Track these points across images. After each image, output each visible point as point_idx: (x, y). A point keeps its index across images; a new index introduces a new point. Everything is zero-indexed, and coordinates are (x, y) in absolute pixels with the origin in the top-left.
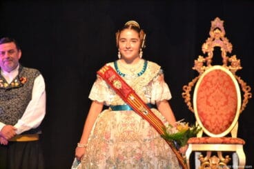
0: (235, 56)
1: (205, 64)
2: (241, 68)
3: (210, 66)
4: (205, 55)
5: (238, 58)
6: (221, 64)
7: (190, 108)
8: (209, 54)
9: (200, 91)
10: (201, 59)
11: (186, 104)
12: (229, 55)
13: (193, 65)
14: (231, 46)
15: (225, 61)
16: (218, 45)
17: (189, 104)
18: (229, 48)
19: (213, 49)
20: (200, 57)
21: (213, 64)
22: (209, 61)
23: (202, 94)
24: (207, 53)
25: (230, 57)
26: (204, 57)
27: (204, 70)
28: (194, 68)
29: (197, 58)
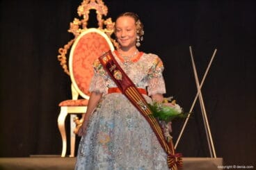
0: (110, 19)
1: (81, 27)
3: (86, 28)
4: (81, 18)
6: (97, 27)
7: (66, 71)
8: (85, 17)
9: (75, 54)
10: (76, 22)
11: (61, 66)
12: (104, 18)
13: (69, 27)
14: (107, 9)
15: (100, 24)
16: (93, 8)
17: (65, 67)
18: (105, 10)
19: (88, 12)
20: (76, 19)
21: (89, 27)
23: (78, 57)
24: (82, 16)
25: (105, 20)
26: (80, 20)
27: (80, 33)
28: (69, 31)
29: (72, 21)
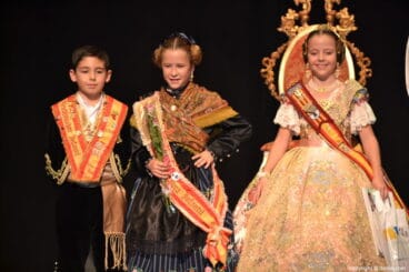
2: (355, 28)
5: (350, 13)
22: (305, 17)
